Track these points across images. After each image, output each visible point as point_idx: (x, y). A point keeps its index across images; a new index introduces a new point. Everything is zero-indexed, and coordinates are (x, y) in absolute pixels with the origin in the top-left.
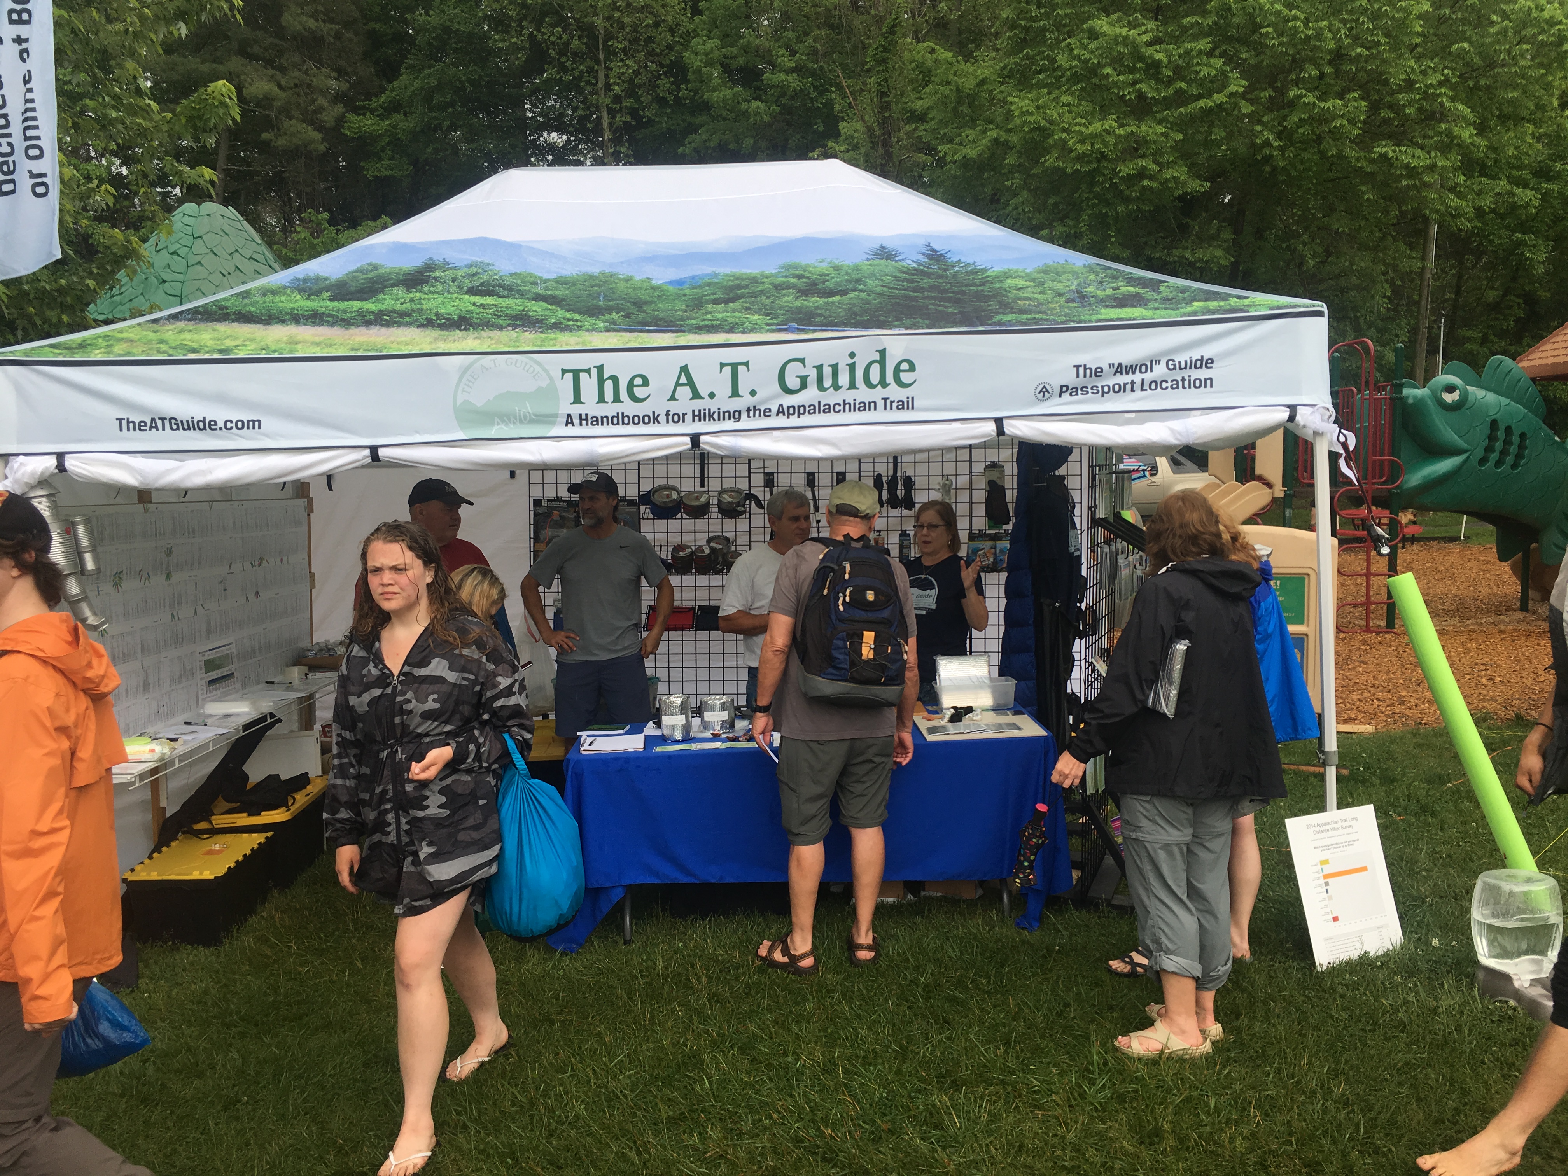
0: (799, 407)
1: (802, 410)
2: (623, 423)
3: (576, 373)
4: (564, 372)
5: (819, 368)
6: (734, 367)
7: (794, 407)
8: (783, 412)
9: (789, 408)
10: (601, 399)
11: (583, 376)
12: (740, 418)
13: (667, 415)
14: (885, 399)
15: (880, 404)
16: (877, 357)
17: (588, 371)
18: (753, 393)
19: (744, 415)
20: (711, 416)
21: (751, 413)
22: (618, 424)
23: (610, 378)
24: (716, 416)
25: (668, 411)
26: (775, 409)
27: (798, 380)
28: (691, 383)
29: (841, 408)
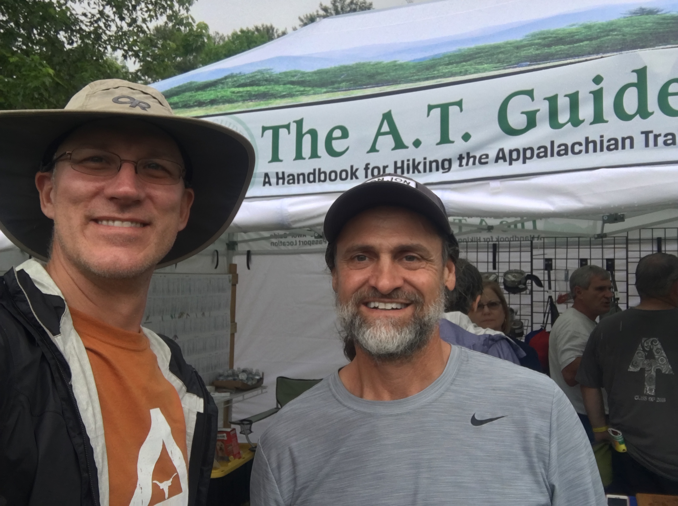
0: (525, 150)
1: (528, 154)
2: (320, 180)
3: (276, 130)
4: (264, 129)
5: (553, 100)
6: (444, 108)
7: (517, 150)
8: (504, 158)
9: (511, 152)
10: (299, 156)
11: (283, 132)
12: (449, 169)
13: (366, 168)
14: (646, 133)
15: (639, 140)
16: (634, 78)
17: (287, 127)
18: (466, 137)
19: (455, 165)
20: (415, 168)
21: (464, 162)
22: (314, 181)
23: (308, 132)
24: (421, 167)
25: (367, 165)
26: (493, 154)
27: (524, 116)
28: (394, 132)
29: (583, 148)
